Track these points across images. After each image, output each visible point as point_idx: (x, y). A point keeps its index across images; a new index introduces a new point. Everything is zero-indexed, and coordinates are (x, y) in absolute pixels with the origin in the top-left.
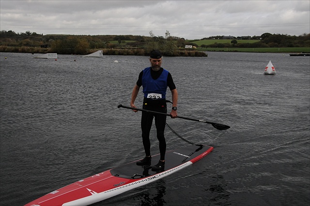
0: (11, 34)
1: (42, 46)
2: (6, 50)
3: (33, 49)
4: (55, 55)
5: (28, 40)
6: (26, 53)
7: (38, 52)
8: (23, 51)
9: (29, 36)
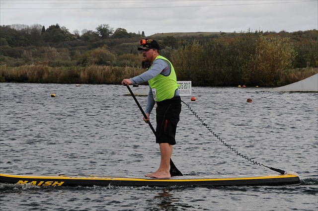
0: (55, 35)
4: (187, 88)
6: (99, 83)
8: (92, 80)
9: (107, 41)
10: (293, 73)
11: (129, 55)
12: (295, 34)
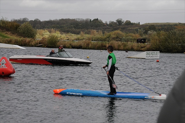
1: (139, 41)
2: (90, 46)
3: (125, 46)
4: (157, 55)
5: (119, 31)
7: (132, 49)
9: (121, 27)
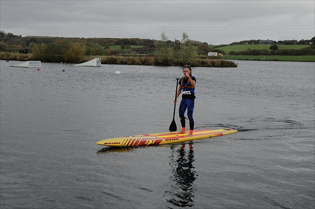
5: (2, 43)
7: (15, 59)
9: (4, 38)
10: (85, 58)
11: (13, 45)
12: (88, 39)
